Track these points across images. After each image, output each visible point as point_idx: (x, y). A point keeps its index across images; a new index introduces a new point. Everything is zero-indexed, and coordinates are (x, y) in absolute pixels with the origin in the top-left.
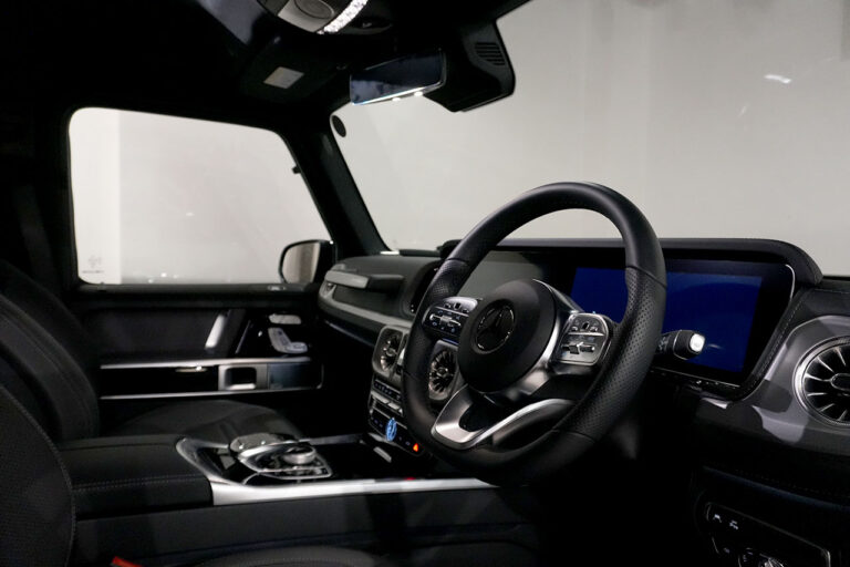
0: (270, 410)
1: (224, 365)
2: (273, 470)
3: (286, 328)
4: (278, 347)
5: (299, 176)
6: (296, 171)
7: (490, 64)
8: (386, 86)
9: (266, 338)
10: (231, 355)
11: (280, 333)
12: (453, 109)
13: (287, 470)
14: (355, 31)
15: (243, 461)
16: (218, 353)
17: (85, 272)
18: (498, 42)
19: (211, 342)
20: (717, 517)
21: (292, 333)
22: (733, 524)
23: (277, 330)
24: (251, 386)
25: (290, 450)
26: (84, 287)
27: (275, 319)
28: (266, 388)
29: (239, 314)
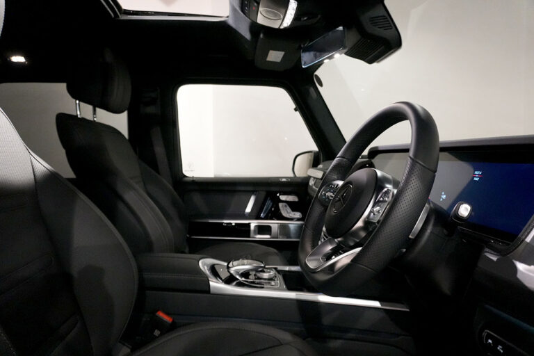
0: (275, 251)
1: (254, 224)
2: (247, 279)
3: (290, 204)
4: (285, 214)
5: (298, 112)
6: (296, 110)
7: (381, 30)
8: (318, 54)
9: (278, 209)
10: (258, 218)
11: (286, 206)
12: (370, 62)
13: (257, 281)
14: (298, 23)
15: (232, 272)
16: (251, 216)
17: (186, 171)
18: (387, 15)
19: (248, 209)
20: (490, 341)
21: (293, 206)
22: (499, 348)
23: (284, 204)
24: (268, 236)
25: (260, 270)
26: (186, 179)
27: (283, 198)
28: (277, 238)
29: (263, 194)
